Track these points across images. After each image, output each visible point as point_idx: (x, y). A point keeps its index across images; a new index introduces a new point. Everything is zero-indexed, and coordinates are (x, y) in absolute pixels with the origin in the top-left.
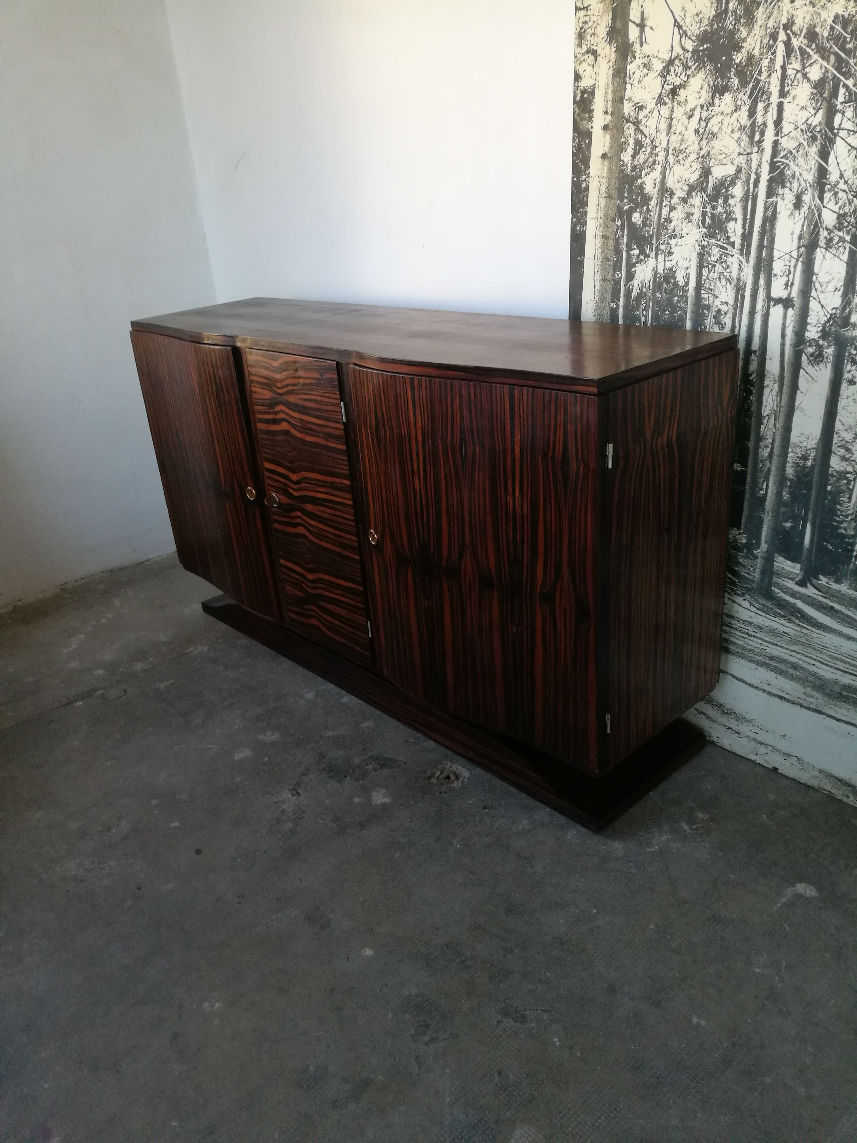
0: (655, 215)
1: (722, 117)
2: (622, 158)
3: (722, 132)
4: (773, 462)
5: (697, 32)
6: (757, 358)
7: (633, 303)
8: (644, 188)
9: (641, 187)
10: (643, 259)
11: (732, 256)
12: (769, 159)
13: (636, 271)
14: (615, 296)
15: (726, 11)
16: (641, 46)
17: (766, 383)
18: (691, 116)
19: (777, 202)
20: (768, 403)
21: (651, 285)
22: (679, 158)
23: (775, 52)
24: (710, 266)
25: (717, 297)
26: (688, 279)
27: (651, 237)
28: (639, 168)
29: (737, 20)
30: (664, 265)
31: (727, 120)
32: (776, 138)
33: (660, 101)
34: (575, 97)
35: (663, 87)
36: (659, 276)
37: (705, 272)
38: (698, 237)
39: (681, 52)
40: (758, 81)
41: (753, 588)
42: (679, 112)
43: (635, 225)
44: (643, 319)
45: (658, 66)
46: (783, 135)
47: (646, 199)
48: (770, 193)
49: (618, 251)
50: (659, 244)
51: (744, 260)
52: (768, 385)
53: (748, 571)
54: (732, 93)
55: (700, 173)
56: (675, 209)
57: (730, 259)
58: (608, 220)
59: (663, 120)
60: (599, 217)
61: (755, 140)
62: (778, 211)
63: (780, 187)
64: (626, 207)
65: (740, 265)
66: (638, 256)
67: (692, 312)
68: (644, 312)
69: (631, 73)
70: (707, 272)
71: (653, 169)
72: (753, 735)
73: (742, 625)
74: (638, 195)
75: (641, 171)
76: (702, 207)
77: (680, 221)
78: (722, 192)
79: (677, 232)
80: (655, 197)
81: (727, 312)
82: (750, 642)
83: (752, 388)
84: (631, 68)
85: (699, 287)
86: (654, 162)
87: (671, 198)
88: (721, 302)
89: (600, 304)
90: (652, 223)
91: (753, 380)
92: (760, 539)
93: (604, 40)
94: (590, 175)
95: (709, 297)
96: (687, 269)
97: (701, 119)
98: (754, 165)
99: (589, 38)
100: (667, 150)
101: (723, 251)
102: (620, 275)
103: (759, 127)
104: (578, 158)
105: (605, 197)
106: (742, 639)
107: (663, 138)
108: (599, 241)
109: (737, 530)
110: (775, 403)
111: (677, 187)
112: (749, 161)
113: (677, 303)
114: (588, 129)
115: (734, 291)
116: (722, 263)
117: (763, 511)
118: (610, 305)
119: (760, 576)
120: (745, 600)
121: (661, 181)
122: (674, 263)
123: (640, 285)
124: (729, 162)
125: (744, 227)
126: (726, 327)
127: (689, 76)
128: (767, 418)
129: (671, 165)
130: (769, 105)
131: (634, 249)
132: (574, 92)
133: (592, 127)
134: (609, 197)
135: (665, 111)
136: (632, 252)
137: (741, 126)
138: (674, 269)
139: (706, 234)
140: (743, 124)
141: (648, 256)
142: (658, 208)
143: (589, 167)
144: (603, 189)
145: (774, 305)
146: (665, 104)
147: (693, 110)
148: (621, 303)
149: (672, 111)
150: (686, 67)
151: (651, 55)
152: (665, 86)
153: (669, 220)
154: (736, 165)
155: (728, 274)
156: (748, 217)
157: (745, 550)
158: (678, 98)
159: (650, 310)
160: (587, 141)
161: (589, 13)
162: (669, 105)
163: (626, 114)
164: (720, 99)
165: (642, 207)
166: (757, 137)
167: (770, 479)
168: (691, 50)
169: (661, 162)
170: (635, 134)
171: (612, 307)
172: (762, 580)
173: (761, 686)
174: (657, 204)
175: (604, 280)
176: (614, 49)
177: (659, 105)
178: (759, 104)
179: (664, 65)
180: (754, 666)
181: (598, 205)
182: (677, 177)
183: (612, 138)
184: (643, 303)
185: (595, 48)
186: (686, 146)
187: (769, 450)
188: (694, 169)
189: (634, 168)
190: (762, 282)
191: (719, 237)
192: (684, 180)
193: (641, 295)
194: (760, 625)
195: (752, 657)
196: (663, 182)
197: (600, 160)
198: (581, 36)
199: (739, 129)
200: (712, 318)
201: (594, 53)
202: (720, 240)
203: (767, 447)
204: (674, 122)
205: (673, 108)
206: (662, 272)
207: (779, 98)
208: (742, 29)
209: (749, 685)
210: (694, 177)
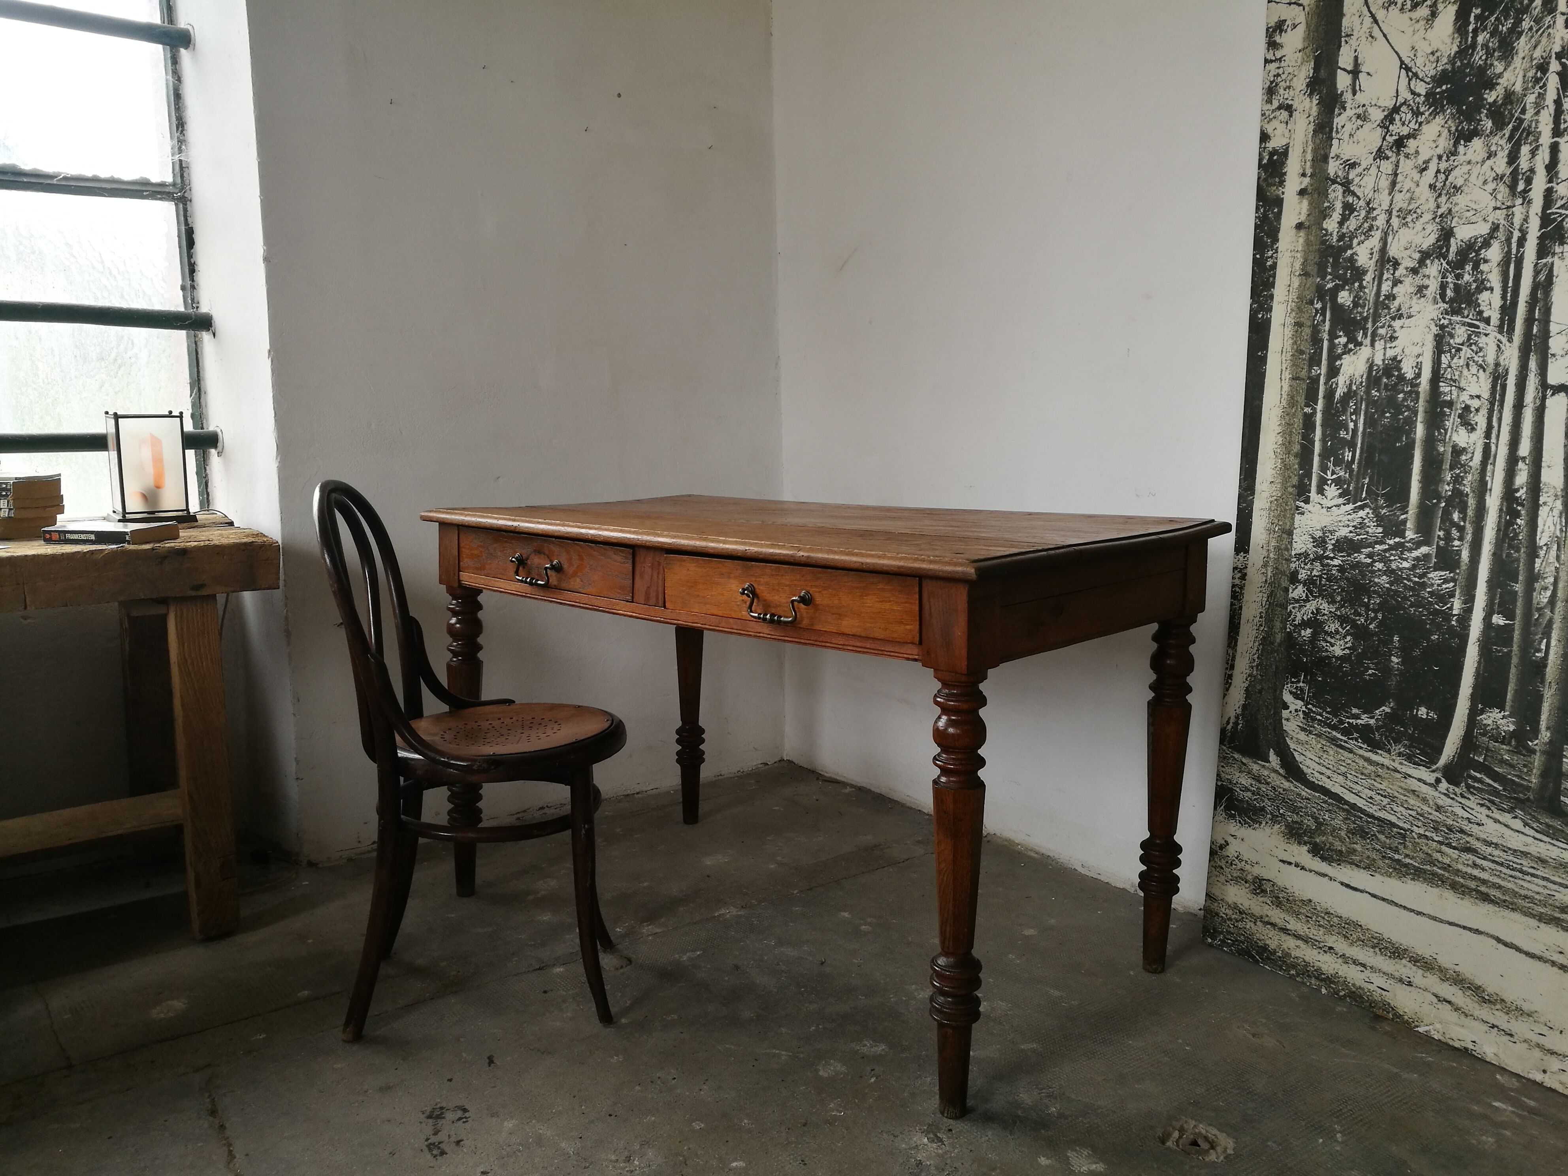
0: (1371, 291)
1: (1469, 167)
2: (1325, 226)
3: (1470, 184)
4: (1557, 610)
5: (1433, 72)
6: (1527, 467)
7: (1336, 406)
8: (1356, 260)
9: (1352, 260)
10: (1353, 348)
11: (1486, 335)
12: (1539, 211)
13: (1342, 365)
14: (1311, 397)
15: (1474, 45)
16: (1354, 94)
17: (1542, 500)
18: (1424, 169)
19: (1552, 264)
20: (1546, 527)
21: (1364, 380)
22: (1407, 220)
23: (1545, 85)
24: (1453, 350)
25: (1464, 390)
26: (1420, 369)
27: (1366, 319)
28: (1349, 237)
29: (1489, 53)
30: (1384, 354)
31: (1476, 170)
32: (1550, 185)
33: (1380, 155)
34: (1260, 160)
35: (1384, 139)
36: (1375, 368)
37: (1445, 359)
38: (1435, 314)
39: (1409, 97)
40: (1521, 121)
41: (1528, 799)
42: (1406, 166)
43: (1342, 306)
44: (1351, 425)
45: (1377, 115)
46: (1560, 181)
47: (1359, 274)
48: (1543, 251)
49: (1316, 341)
50: (1377, 328)
51: (1504, 340)
52: (1545, 503)
53: (1518, 773)
54: (1483, 138)
55: (1437, 236)
56: (1401, 282)
57: (1482, 340)
58: (1303, 302)
59: (1384, 177)
60: (1290, 300)
61: (1519, 190)
62: (1555, 273)
63: (1557, 244)
64: (1329, 286)
65: (1498, 346)
66: (1345, 345)
67: (1426, 412)
68: (1354, 417)
69: (1339, 127)
70: (1449, 358)
71: (1367, 238)
72: (1536, 1039)
73: (1511, 858)
74: (1346, 269)
75: (1351, 240)
76: (1440, 277)
77: (1408, 297)
78: (1471, 256)
79: (1403, 311)
80: (1371, 270)
81: (1479, 408)
82: (1526, 885)
83: (1519, 508)
84: (1338, 121)
85: (1436, 377)
86: (1371, 228)
87: (1395, 269)
88: (1470, 396)
89: (1288, 410)
90: (1367, 302)
91: (1520, 497)
92: (1538, 722)
93: (1303, 92)
94: (1279, 250)
95: (1451, 390)
96: (1418, 356)
97: (1438, 171)
98: (1517, 221)
99: (1281, 91)
100: (1389, 212)
101: (1473, 329)
102: (1319, 372)
103: (1523, 174)
104: (1262, 231)
105: (1300, 275)
106: (1513, 879)
107: (1384, 199)
108: (1290, 329)
109: (1500, 712)
110: (1558, 527)
111: (1405, 256)
112: (1509, 217)
113: (1402, 401)
114: (1278, 196)
115: (1490, 380)
116: (1471, 345)
117: (1543, 682)
118: (1303, 410)
119: (1540, 780)
120: (1515, 817)
121: (1380, 250)
122: (1398, 350)
123: (1348, 382)
124: (1481, 219)
125: (1504, 297)
126: (1478, 428)
127: (1420, 124)
128: (1545, 548)
129: (1395, 229)
130: (1537, 148)
131: (1340, 336)
132: (1260, 154)
133: (1283, 193)
134: (1305, 274)
135: (1387, 167)
136: (1336, 341)
137: (1497, 175)
138: (1399, 358)
139: (1446, 310)
140: (1500, 172)
141: (1361, 344)
142: (1376, 283)
143: (1278, 241)
144: (1298, 265)
145: (1553, 395)
146: (1387, 158)
147: (1427, 162)
148: (1320, 406)
149: (1397, 166)
150: (1417, 113)
151: (1367, 103)
152: (1387, 137)
153: (1391, 297)
154: (1490, 223)
155: (1480, 359)
156: (1510, 284)
157: (1513, 741)
158: (1406, 150)
159: (1362, 413)
160: (1276, 210)
161: (1283, 64)
162: (1393, 159)
163: (1332, 174)
164: (1465, 147)
165: (1353, 284)
166: (1521, 186)
167: (1553, 635)
168: (1424, 94)
169: (1381, 227)
170: (1344, 197)
171: (1305, 413)
172: (1543, 786)
173: (1547, 955)
174: (1374, 279)
175: (1294, 378)
176: (1315, 102)
177: (1378, 160)
178: (1523, 148)
179: (1386, 113)
180: (1534, 923)
181: (1289, 286)
182: (1403, 243)
183: (1310, 204)
184: (1351, 404)
185: (1290, 103)
186: (1417, 205)
187: (1549, 593)
188: (1428, 231)
189: (1341, 237)
190: (1533, 365)
191: (1466, 313)
192: (1414, 245)
193: (1349, 395)
194: (1543, 856)
195: (1529, 908)
196: (1383, 250)
197: (1294, 230)
198: (1271, 91)
199: (1494, 179)
200: (1456, 418)
201: (1289, 109)
202: (1468, 316)
203: (1546, 589)
204: (1400, 178)
205: (1398, 162)
206: (1380, 363)
207: (1553, 138)
208: (1496, 63)
209: (1527, 954)
210: (1428, 239)
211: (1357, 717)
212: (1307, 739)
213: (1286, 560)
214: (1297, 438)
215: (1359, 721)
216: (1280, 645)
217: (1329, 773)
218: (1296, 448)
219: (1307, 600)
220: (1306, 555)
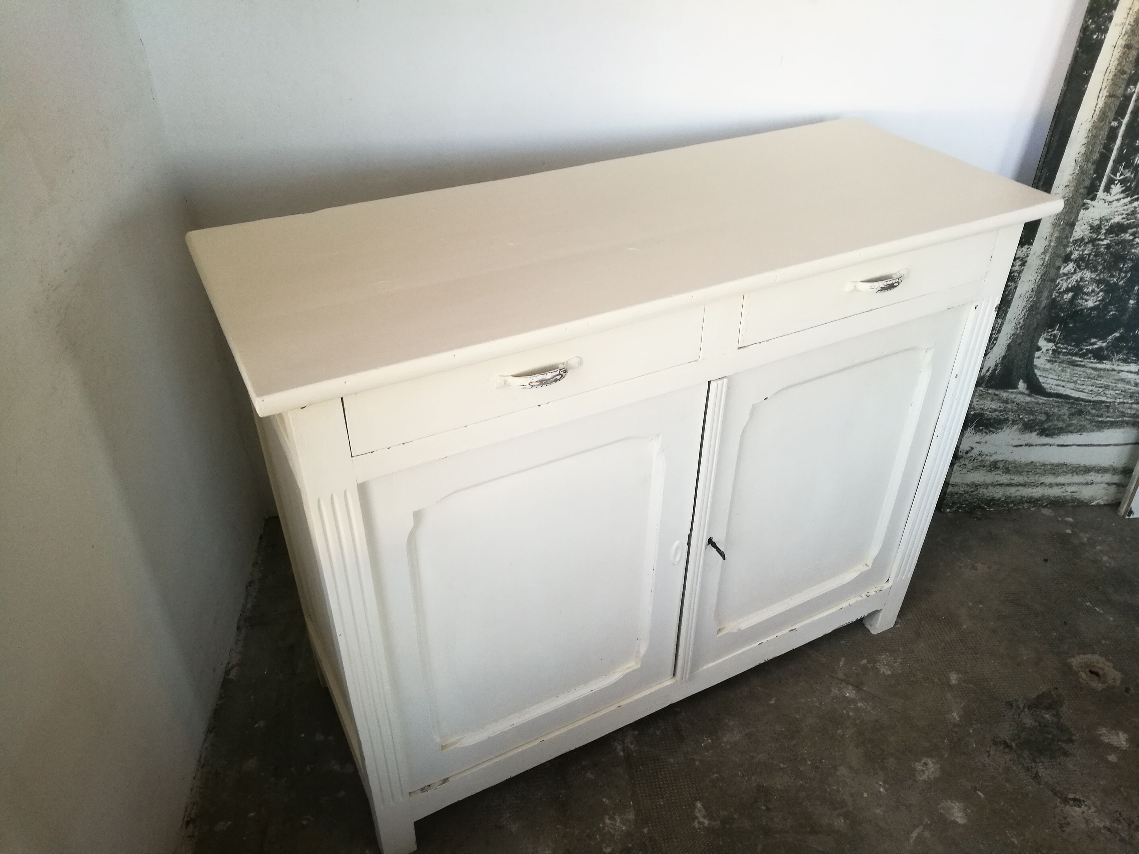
14: (1120, 112)
60: (1127, 23)
89: (1098, 124)
102: (1133, 90)
108: (1119, 50)
118: (1110, 123)
171: (1111, 127)
175: (1111, 96)
181: (1130, 9)
211: (1094, 344)
212: (1051, 366)
213: (1064, 246)
214: (1099, 148)
215: (1095, 346)
216: (1044, 308)
217: (1063, 384)
218: (1096, 156)
219: (1075, 272)
220: (1082, 240)
